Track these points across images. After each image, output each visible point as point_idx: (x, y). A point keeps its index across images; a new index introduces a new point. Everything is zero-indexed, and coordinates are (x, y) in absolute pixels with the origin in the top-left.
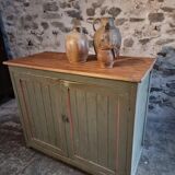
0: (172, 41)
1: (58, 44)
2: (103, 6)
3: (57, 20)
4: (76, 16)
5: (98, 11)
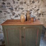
0: (34, 15)
1: (6, 17)
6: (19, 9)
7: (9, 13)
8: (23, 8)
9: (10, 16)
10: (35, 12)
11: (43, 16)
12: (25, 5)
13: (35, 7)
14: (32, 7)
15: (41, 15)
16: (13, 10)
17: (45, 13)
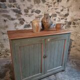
1: (7, 27)
2: (33, 8)
3: (6, 14)
4: (18, 12)
5: (30, 11)
6: (32, 12)
7: (13, 19)
8: (40, 11)
9: (16, 26)
10: (62, 19)
11: (76, 27)
12: (44, 5)
13: (62, 10)
14: (56, 9)
15: (72, 25)
16: (21, 14)
17: (79, 21)
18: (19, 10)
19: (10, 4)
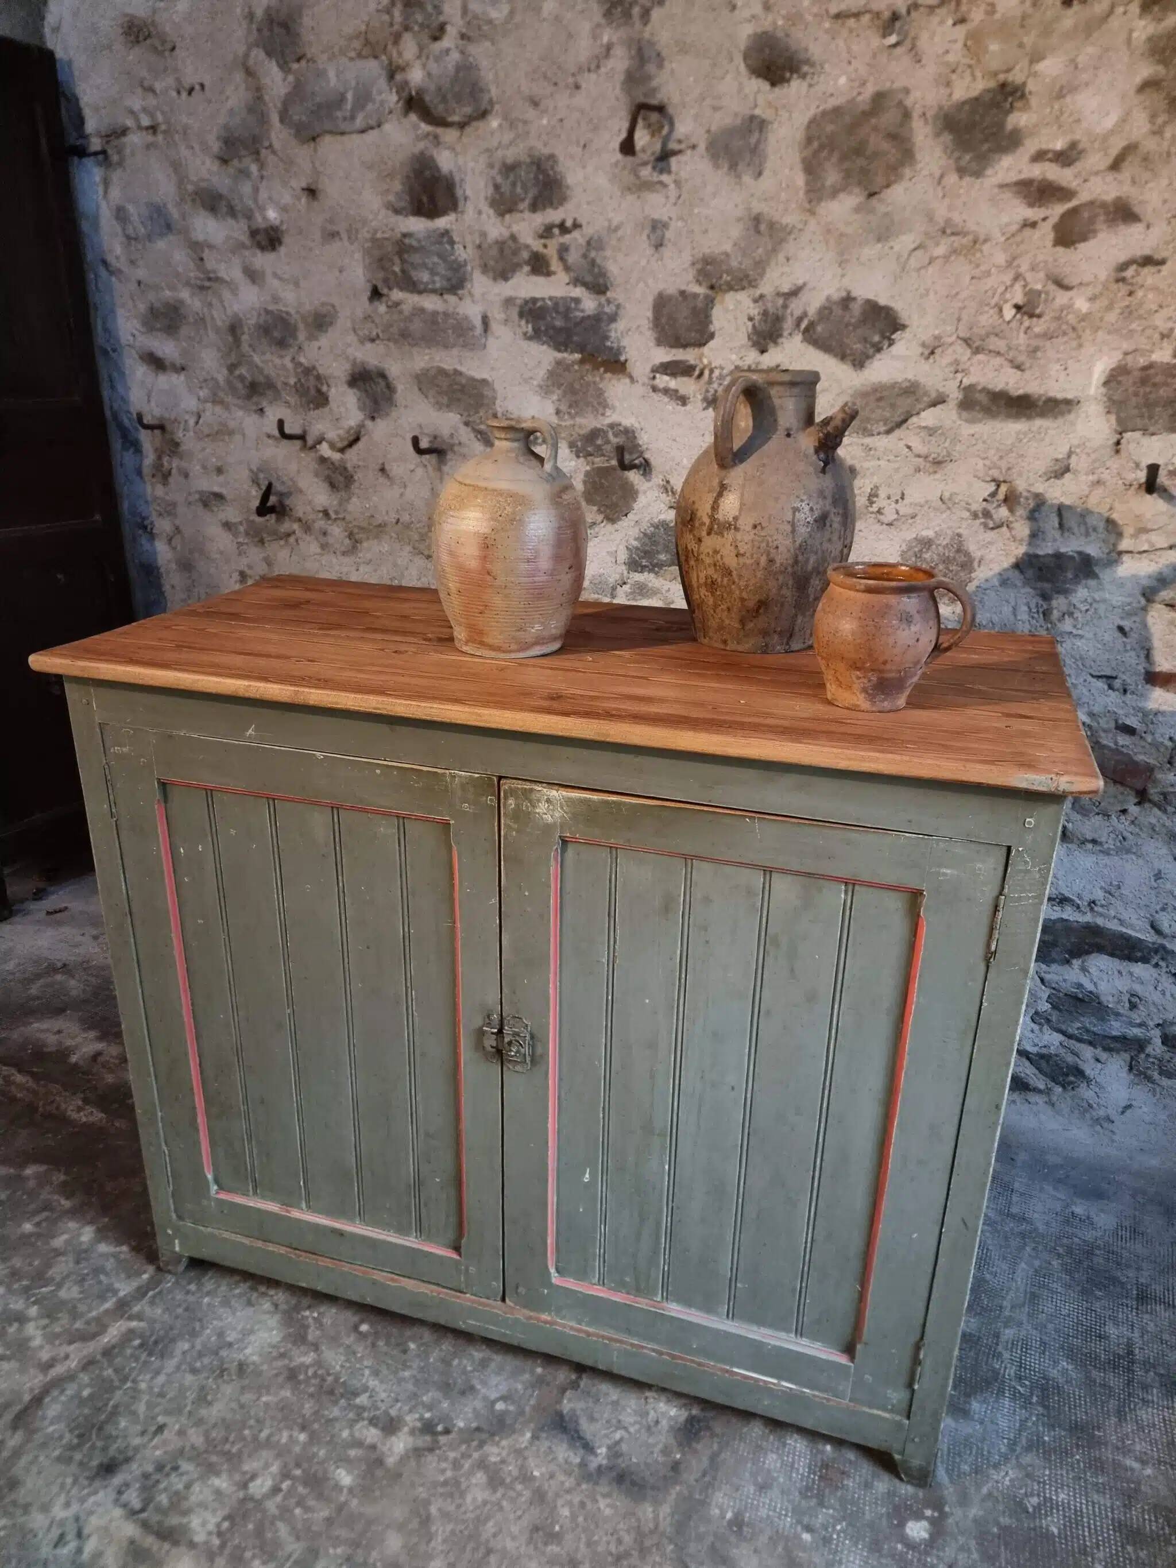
2: (776, 280)
4: (583, 345)
5: (733, 320)
6: (767, 334)
8: (885, 321)
12: (989, 202)
18: (589, 304)
19: (495, 229)
